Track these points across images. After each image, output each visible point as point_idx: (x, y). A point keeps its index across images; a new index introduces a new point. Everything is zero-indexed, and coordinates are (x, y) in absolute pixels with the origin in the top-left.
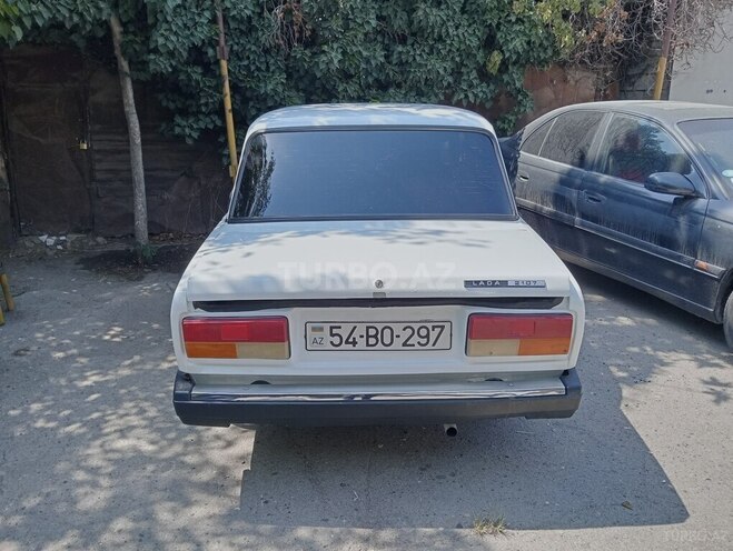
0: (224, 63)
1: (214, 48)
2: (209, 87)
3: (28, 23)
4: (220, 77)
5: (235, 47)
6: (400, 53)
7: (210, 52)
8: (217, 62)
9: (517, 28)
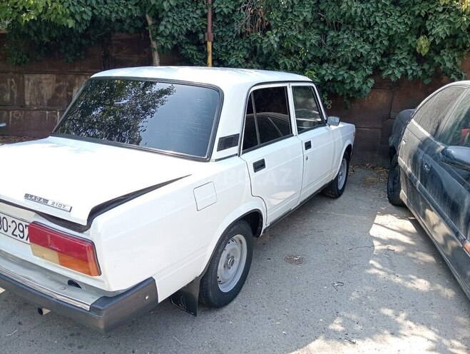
0: (209, 44)
1: (204, 33)
2: (200, 59)
3: (78, 18)
4: (207, 53)
5: (220, 34)
6: (333, 37)
7: (201, 36)
8: (206, 43)
9: (442, 16)
